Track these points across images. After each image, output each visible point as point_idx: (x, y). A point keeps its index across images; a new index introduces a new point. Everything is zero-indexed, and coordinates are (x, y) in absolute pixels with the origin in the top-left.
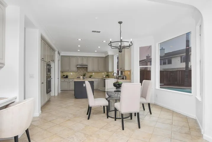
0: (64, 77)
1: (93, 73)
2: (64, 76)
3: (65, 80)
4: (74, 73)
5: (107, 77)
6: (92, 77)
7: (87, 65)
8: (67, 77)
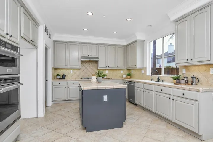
0: (59, 77)
1: (107, 71)
2: (58, 75)
3: (59, 82)
4: (76, 71)
5: (129, 77)
6: (105, 77)
7: (98, 58)
8: (63, 77)
